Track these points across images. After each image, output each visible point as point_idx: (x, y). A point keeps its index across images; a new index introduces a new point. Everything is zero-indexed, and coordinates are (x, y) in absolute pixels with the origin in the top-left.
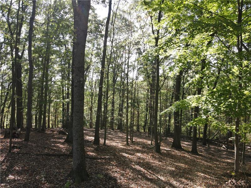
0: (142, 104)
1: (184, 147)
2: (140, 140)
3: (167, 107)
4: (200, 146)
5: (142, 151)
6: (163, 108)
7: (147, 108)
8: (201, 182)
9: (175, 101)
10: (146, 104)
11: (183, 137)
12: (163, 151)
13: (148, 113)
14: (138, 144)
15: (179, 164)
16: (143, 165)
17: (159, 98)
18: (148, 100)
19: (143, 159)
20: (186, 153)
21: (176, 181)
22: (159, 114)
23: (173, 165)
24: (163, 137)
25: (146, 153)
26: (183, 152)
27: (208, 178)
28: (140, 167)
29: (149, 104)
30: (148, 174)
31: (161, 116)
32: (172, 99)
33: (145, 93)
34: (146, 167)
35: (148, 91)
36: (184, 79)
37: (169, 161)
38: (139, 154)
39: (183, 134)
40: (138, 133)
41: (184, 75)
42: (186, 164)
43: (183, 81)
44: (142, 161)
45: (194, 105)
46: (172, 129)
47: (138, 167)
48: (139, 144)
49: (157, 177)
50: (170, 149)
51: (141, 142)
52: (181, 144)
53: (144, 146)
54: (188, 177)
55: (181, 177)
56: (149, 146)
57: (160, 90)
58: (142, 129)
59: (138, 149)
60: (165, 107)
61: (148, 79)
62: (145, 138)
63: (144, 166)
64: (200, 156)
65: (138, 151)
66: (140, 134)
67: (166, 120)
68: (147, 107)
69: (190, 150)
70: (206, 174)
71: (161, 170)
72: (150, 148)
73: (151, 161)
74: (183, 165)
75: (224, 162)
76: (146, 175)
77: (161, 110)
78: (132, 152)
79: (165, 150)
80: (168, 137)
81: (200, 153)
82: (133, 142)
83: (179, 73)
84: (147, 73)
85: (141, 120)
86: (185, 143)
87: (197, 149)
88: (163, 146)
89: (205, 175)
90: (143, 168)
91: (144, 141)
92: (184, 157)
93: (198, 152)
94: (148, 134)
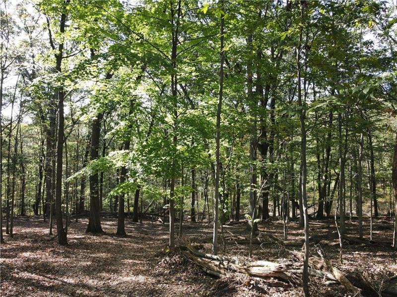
0: (30, 165)
1: (106, 229)
2: (28, 230)
3: (77, 169)
4: (129, 223)
5: (32, 248)
6: (72, 171)
7: (41, 173)
8: (128, 271)
9: (91, 159)
10: (39, 165)
11: (105, 214)
12: (71, 241)
13: (43, 181)
14: (23, 237)
15: (98, 255)
16: (36, 269)
17: (64, 155)
18: (43, 158)
19: (35, 260)
20: (109, 237)
21: (93, 279)
22: (64, 180)
23: (88, 258)
24: (72, 218)
25: (41, 249)
26: (104, 236)
27: (138, 264)
28: (30, 274)
29: (45, 166)
30: (44, 281)
31: (67, 184)
32: (86, 156)
33: (36, 146)
34: (40, 271)
35: (43, 142)
36: (106, 125)
37: (81, 253)
38: (26, 254)
39: (105, 210)
40: (22, 219)
41: (105, 118)
42: (108, 253)
43: (103, 128)
44: (33, 264)
45: (119, 164)
46: (88, 205)
47: (26, 275)
48: (26, 237)
49: (61, 281)
50: (83, 236)
51: (30, 233)
52: (102, 226)
53: (36, 238)
54: (111, 269)
55: (100, 271)
56: (45, 238)
57: (65, 141)
58: (31, 211)
59: (24, 246)
60: (74, 169)
61: (43, 122)
62: (38, 224)
63: (38, 271)
64: (129, 238)
65: (24, 249)
66: (28, 220)
67: (76, 192)
68: (41, 170)
69: (115, 231)
70: (135, 259)
71: (68, 270)
72: (48, 241)
73: (51, 260)
74: (103, 255)
75: (158, 240)
76: (41, 283)
77: (68, 174)
78: (11, 253)
79: (75, 239)
80: (80, 218)
81: (129, 234)
82: (12, 235)
83: (97, 117)
84: (41, 111)
85: (29, 195)
86: (108, 223)
87: (125, 228)
88: (71, 233)
89: (134, 261)
90: (36, 274)
91: (36, 231)
92: (106, 243)
93: (125, 233)
94: (44, 218)
